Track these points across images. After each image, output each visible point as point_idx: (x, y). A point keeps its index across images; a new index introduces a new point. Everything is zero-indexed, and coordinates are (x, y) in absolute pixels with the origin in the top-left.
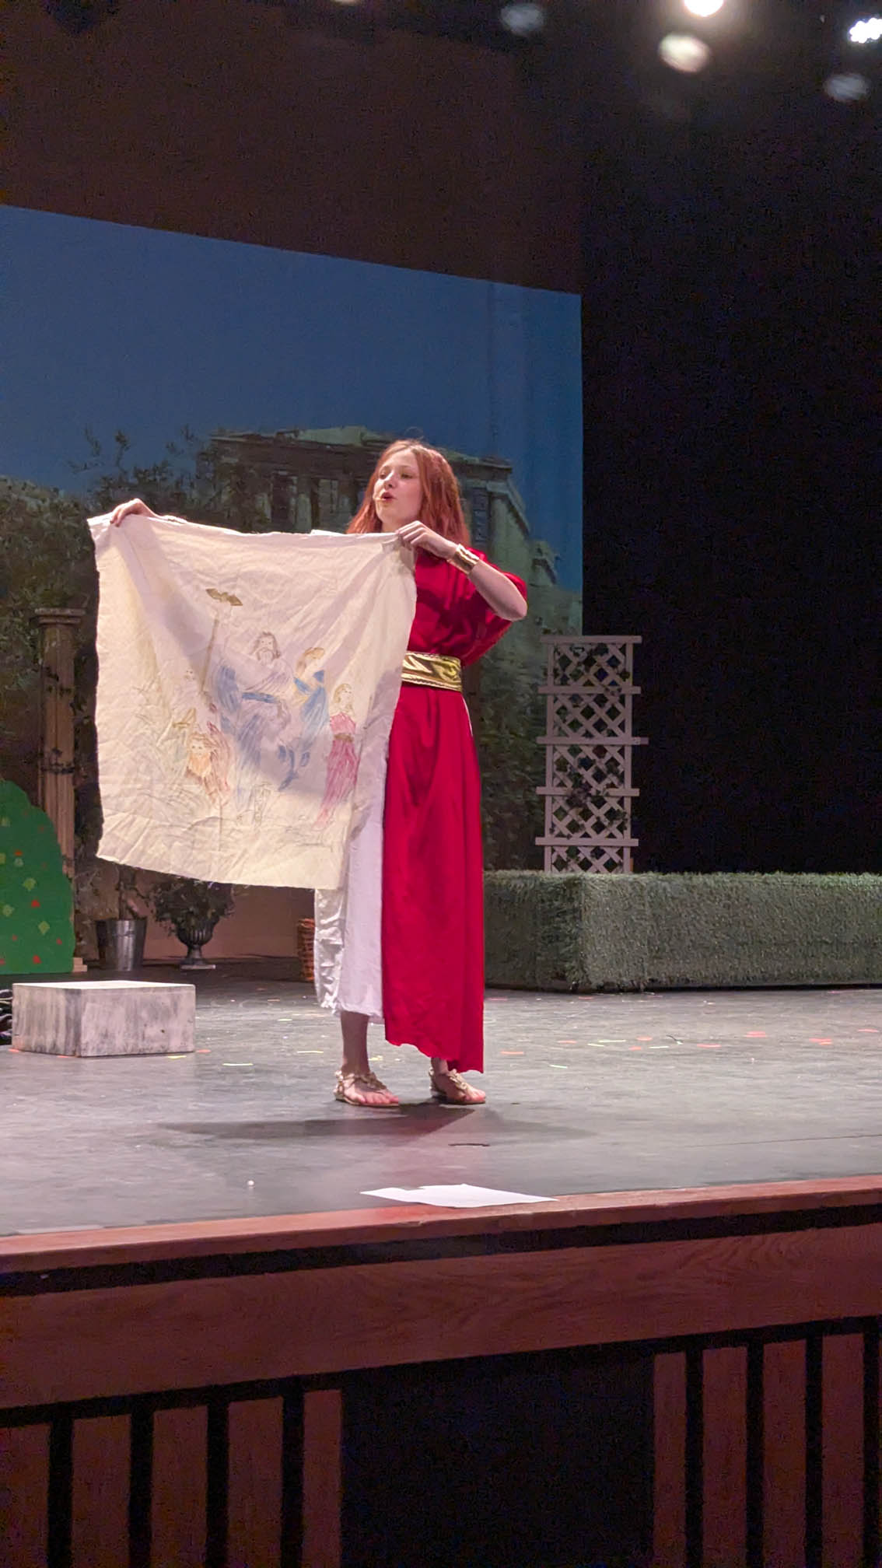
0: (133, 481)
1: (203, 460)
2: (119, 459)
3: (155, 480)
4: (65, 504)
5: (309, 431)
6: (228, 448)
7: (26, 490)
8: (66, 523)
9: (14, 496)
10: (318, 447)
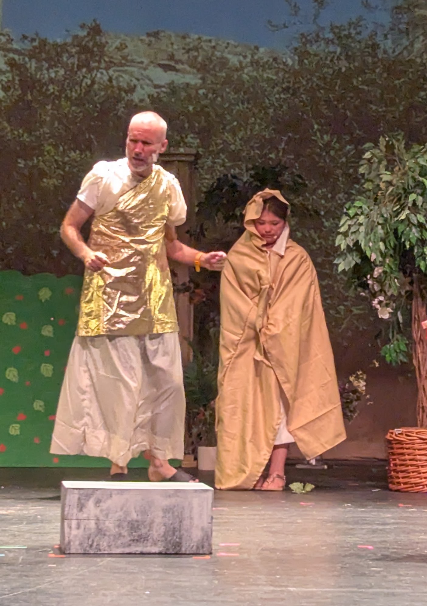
0: (331, 36)
1: (396, 13)
2: (316, 17)
3: (350, 34)
4: (265, 60)
7: (229, 49)
8: (265, 76)
9: (218, 54)
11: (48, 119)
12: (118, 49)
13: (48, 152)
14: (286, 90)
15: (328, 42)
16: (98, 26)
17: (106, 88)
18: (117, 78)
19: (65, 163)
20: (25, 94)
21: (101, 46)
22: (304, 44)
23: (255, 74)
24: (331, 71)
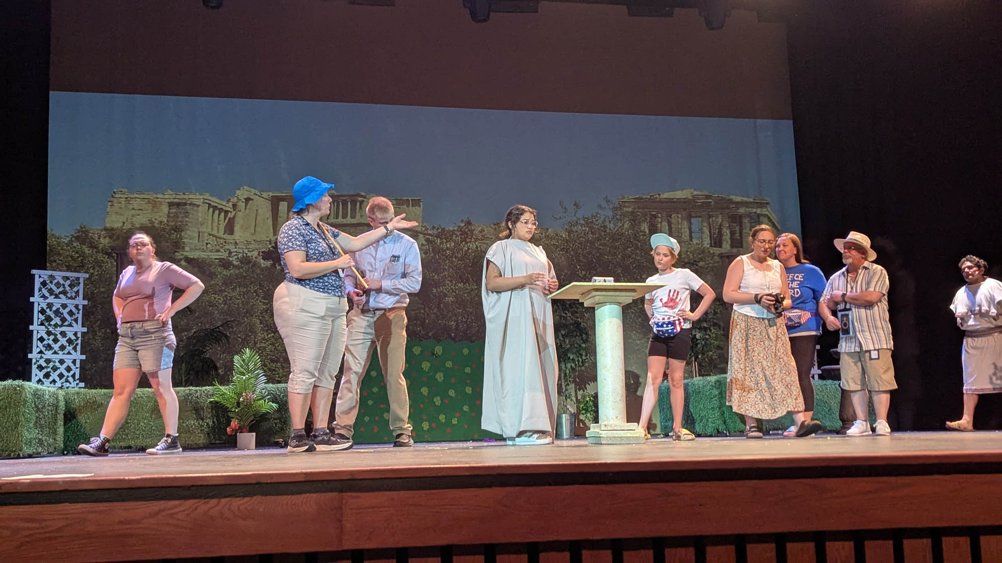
0: (583, 222)
1: (615, 211)
2: (576, 212)
3: (592, 221)
4: (552, 235)
5: (666, 194)
6: (627, 204)
10: (670, 201)
11: (447, 267)
12: (480, 232)
13: (448, 284)
14: (563, 250)
15: (582, 225)
16: (470, 221)
17: (475, 252)
18: (480, 247)
19: (456, 289)
20: (435, 255)
21: (472, 231)
22: (570, 226)
23: (547, 242)
24: (584, 240)
